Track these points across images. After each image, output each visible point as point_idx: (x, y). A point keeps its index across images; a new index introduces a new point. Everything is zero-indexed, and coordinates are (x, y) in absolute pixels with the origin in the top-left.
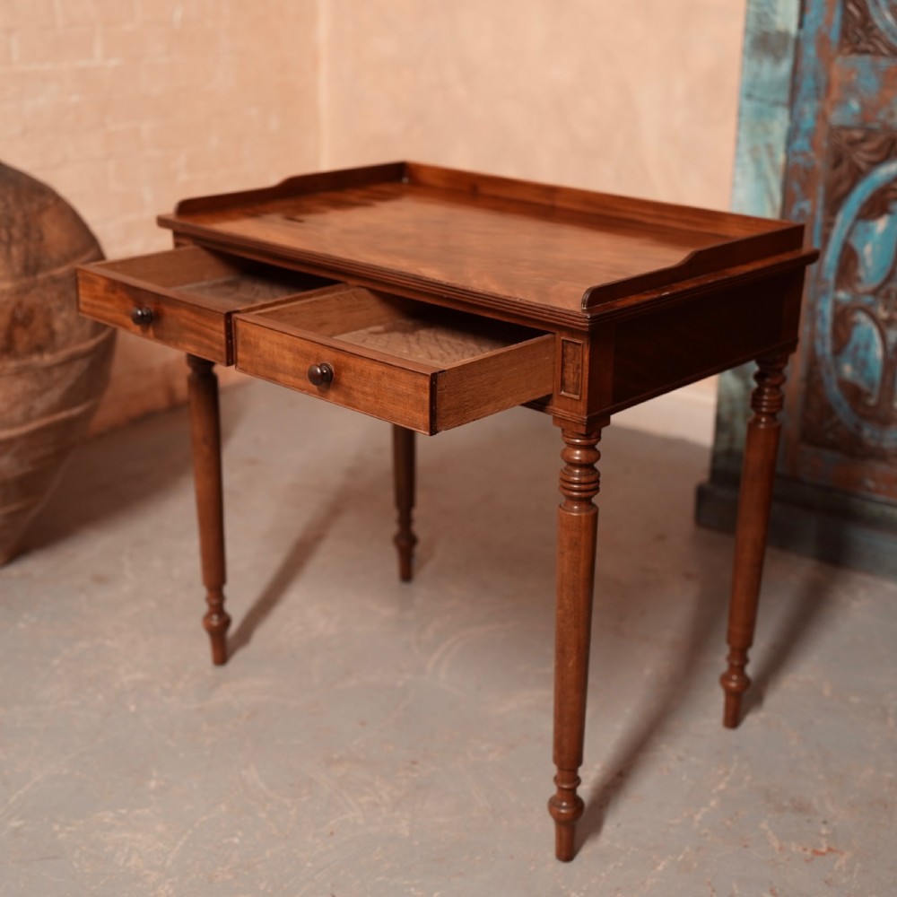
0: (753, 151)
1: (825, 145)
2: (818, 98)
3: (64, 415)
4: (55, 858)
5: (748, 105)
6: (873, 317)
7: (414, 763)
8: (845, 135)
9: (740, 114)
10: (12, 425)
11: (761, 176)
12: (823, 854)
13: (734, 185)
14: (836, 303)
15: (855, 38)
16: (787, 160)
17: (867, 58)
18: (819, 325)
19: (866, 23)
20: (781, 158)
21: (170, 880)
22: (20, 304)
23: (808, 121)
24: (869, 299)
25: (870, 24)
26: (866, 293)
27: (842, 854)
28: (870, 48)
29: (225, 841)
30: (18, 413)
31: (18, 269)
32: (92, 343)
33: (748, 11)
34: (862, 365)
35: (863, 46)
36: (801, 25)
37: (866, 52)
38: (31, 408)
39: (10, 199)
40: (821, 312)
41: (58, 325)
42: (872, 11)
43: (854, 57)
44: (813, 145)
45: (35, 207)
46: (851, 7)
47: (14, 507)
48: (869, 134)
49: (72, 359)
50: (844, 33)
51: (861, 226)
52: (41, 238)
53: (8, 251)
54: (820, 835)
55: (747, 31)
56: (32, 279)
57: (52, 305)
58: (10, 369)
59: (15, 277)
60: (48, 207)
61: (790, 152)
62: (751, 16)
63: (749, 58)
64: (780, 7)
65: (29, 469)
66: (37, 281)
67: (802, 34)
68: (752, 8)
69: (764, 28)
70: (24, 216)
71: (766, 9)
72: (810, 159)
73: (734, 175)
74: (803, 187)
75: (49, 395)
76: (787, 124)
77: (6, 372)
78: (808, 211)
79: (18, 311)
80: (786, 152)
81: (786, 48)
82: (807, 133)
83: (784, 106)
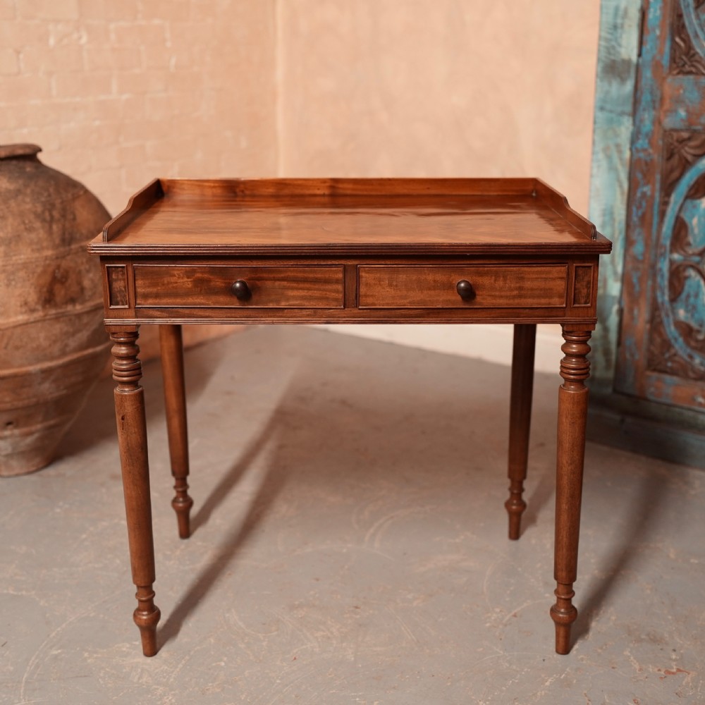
0: (606, 149)
1: (660, 143)
2: (654, 108)
3: (90, 351)
4: (85, 676)
5: (599, 114)
6: (700, 272)
7: (357, 607)
8: (675, 135)
9: (595, 122)
10: (52, 359)
11: (612, 168)
12: (673, 673)
13: (591, 176)
14: (672, 262)
15: (682, 63)
16: (632, 155)
17: (691, 77)
18: (659, 279)
19: (689, 52)
20: (627, 154)
21: (173, 692)
22: (58, 267)
23: (647, 126)
24: (697, 259)
25: (692, 52)
26: (694, 254)
27: (689, 674)
28: (694, 70)
29: (214, 664)
30: (56, 349)
31: (57, 241)
33: (599, 45)
34: (692, 309)
35: (687, 68)
36: (640, 55)
37: (690, 73)
38: (66, 345)
39: (51, 190)
40: (661, 270)
41: (86, 283)
42: (694, 42)
43: (680, 76)
44: (651, 143)
45: (70, 196)
46: (678, 40)
47: (52, 422)
48: (694, 134)
50: (673, 60)
51: (689, 203)
52: (74, 219)
53: (51, 227)
54: (671, 659)
55: (599, 60)
56: (67, 248)
57: (82, 268)
58: (50, 315)
59: (55, 247)
60: (79, 197)
61: (634, 150)
62: (602, 49)
63: (602, 81)
64: (624, 42)
65: (64, 392)
66: (71, 249)
67: (641, 60)
68: (603, 43)
69: (612, 57)
70: (62, 203)
71: (613, 43)
72: (649, 154)
73: (592, 168)
74: (645, 176)
75: (79, 335)
76: (631, 128)
77: (48, 317)
78: (649, 193)
79: (57, 271)
80: (631, 149)
81: (629, 72)
82: (647, 135)
83: (629, 115)
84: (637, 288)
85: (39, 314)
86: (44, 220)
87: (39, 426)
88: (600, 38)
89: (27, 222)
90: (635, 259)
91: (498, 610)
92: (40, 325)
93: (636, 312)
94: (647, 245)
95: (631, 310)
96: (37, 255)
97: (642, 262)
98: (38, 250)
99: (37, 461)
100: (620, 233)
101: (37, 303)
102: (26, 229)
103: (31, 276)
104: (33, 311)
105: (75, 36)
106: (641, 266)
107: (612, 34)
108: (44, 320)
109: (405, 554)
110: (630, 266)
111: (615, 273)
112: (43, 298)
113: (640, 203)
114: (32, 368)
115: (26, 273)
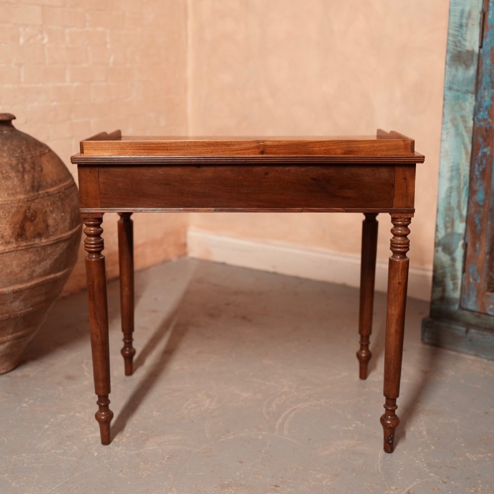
0: (453, 120)
2: (493, 87)
3: (52, 276)
5: (448, 93)
9: (444, 100)
10: (22, 282)
11: (458, 134)
13: (441, 141)
16: (474, 124)
20: (471, 123)
22: (29, 208)
23: (487, 101)
30: (25, 275)
31: (28, 188)
32: (70, 233)
33: (448, 40)
36: (481, 47)
38: (34, 271)
39: (23, 148)
41: (51, 222)
44: (489, 115)
45: (38, 152)
47: (20, 333)
49: (57, 242)
52: (42, 170)
53: (23, 177)
55: (447, 51)
56: (36, 193)
57: (48, 209)
58: (22, 247)
59: (26, 192)
60: (45, 154)
61: (476, 120)
62: (450, 42)
63: (450, 67)
64: (468, 37)
65: (31, 309)
66: (39, 194)
67: (481, 50)
68: (451, 38)
69: (459, 49)
70: (32, 157)
71: (460, 38)
72: (489, 123)
73: (442, 135)
74: (485, 140)
75: (44, 263)
76: (474, 103)
77: (20, 248)
78: (488, 153)
79: (28, 211)
80: (474, 120)
81: (472, 60)
82: (487, 108)
83: (472, 93)
84: (479, 227)
85: (13, 246)
86: (18, 171)
87: (9, 337)
88: (448, 34)
89: (4, 172)
90: (477, 204)
91: (393, 488)
92: (13, 254)
93: (478, 246)
94: (486, 193)
95: (474, 244)
96: (12, 198)
97: (483, 206)
98: (13, 194)
99: (7, 364)
100: (465, 184)
101: (11, 237)
102: (4, 177)
103: (7, 215)
104: (8, 243)
105: (39, 37)
106: (482, 210)
107: (458, 31)
108: (17, 251)
109: (310, 440)
110: (473, 210)
111: (461, 216)
112: (17, 233)
113: (481, 161)
114: (5, 290)
115: (3, 213)
